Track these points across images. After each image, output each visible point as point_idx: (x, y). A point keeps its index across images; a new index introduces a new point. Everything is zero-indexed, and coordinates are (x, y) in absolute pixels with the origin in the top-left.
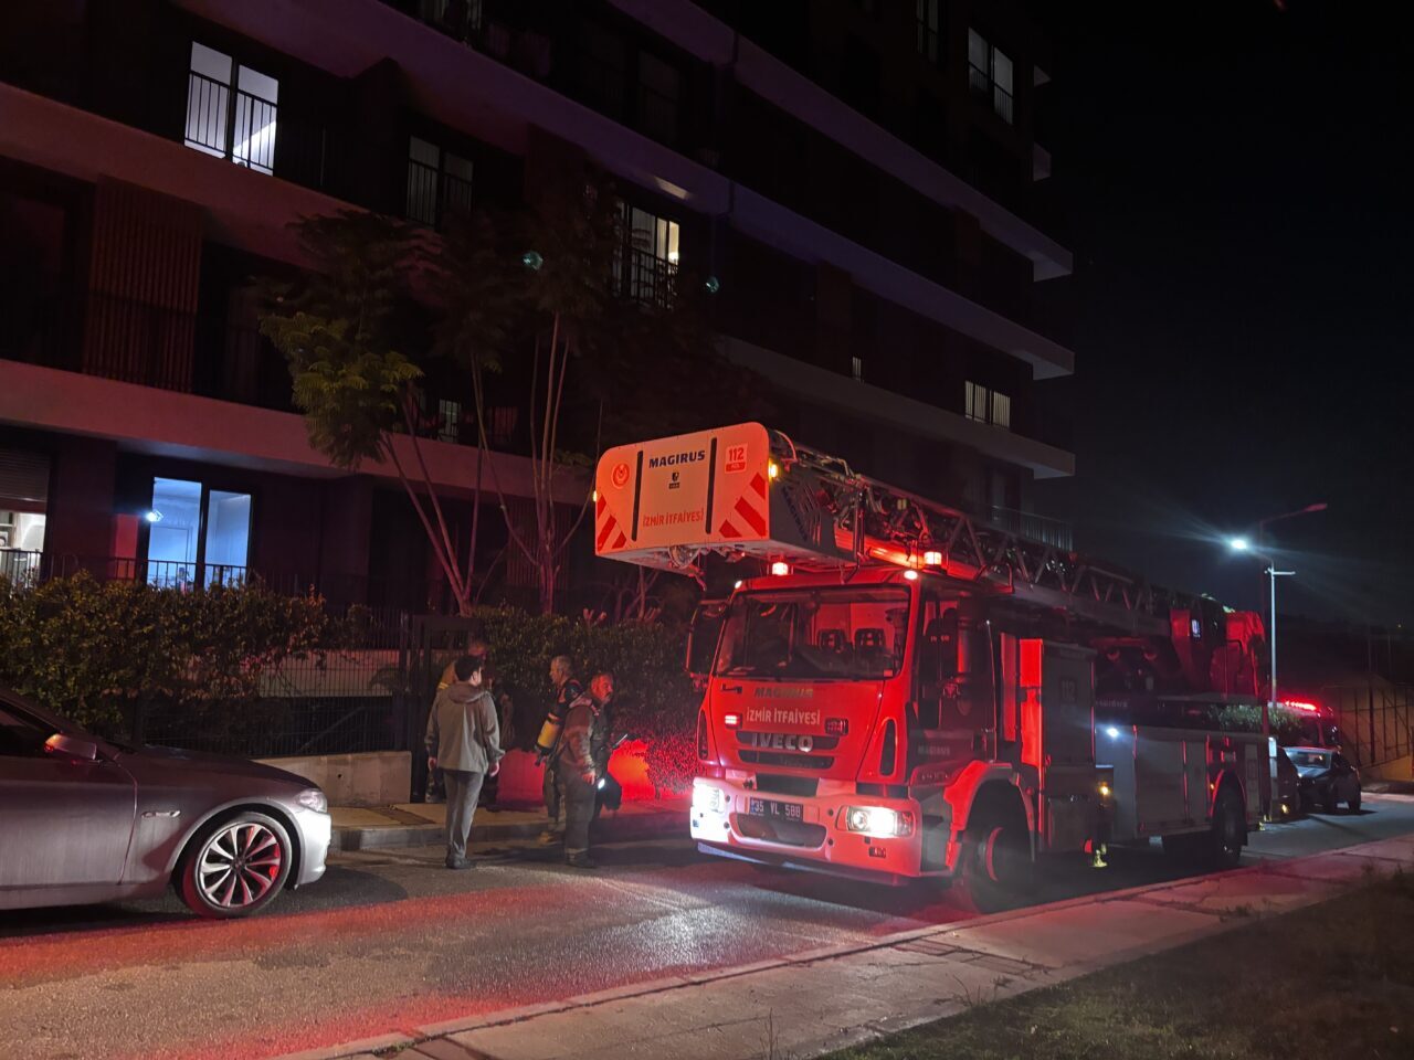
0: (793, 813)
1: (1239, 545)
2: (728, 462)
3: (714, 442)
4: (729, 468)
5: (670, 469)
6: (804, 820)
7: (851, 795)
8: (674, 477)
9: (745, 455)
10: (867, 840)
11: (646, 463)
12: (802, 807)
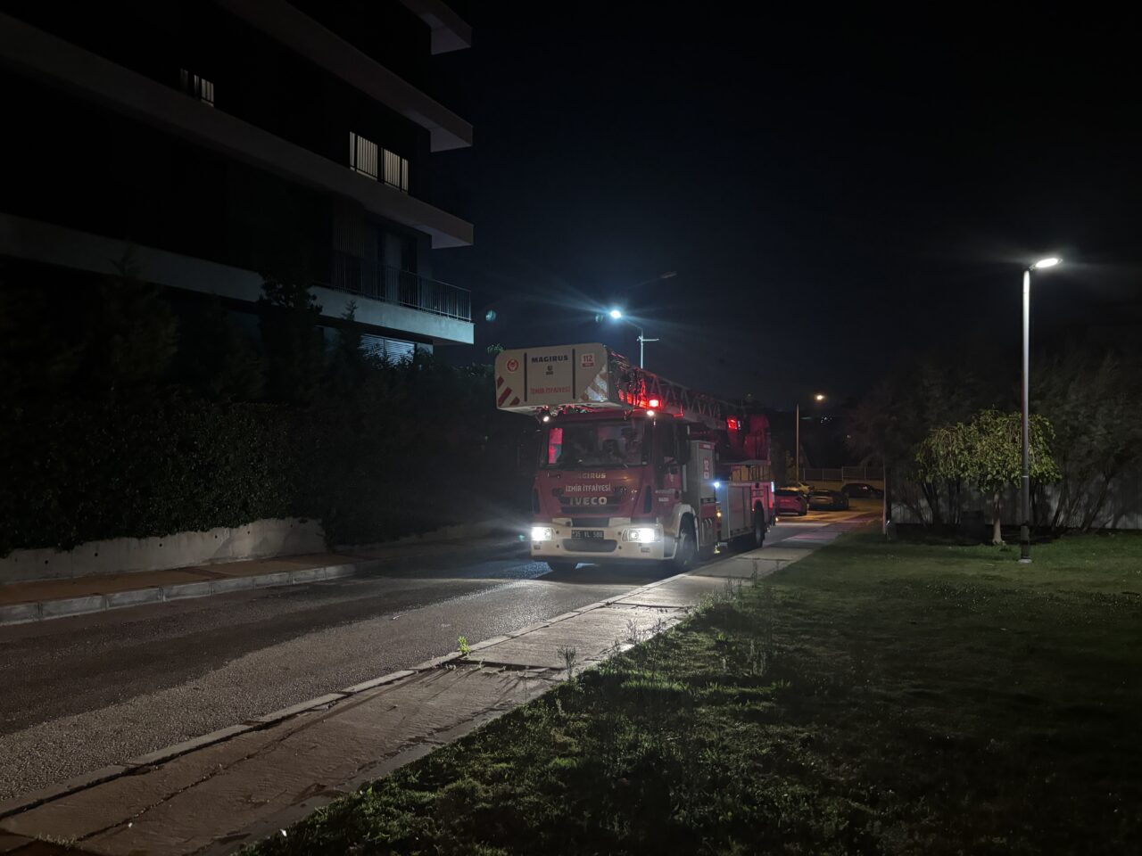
0: (598, 535)
1: (616, 314)
2: (583, 362)
3: (574, 351)
4: (584, 365)
5: (548, 364)
6: (605, 538)
7: (627, 524)
8: (550, 368)
9: (593, 359)
10: (640, 544)
11: (529, 360)
12: (603, 532)
